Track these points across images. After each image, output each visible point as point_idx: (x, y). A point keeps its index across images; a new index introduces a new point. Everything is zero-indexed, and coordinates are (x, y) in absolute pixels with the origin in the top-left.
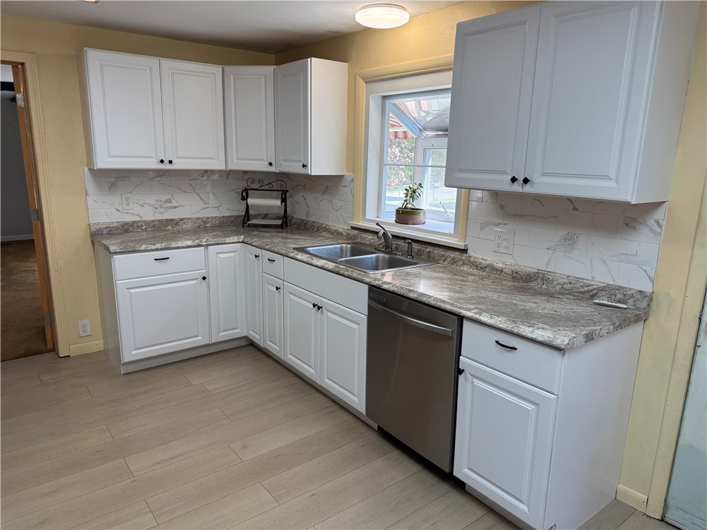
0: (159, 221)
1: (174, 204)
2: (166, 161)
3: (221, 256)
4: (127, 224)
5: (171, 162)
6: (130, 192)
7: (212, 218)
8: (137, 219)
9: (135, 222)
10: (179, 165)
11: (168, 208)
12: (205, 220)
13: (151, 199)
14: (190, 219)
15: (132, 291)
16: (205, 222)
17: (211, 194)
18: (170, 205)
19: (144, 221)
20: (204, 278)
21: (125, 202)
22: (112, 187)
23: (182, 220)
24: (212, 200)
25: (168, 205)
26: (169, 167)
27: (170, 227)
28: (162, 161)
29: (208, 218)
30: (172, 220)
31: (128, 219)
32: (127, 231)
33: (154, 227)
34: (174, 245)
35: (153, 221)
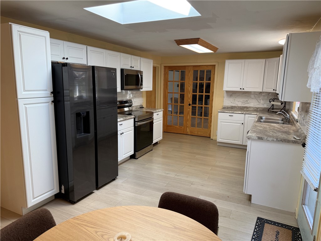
0: (243, 107)
1: (248, 102)
2: (242, 89)
3: (250, 118)
4: (233, 106)
5: (243, 89)
6: (236, 98)
7: (260, 108)
8: (236, 105)
9: (236, 106)
10: (246, 90)
11: (246, 103)
12: (257, 108)
13: (241, 100)
14: (252, 107)
15: (222, 123)
16: (257, 109)
17: (262, 100)
18: (247, 102)
19: (238, 106)
20: (242, 124)
21: (234, 100)
22: (231, 96)
23: (250, 107)
24: (262, 102)
25: (246, 102)
26: (243, 90)
27: (245, 109)
28: (241, 89)
29: (259, 108)
30: (247, 107)
31: (234, 105)
32: (232, 108)
33: (240, 108)
34: (235, 112)
35: (241, 106)
